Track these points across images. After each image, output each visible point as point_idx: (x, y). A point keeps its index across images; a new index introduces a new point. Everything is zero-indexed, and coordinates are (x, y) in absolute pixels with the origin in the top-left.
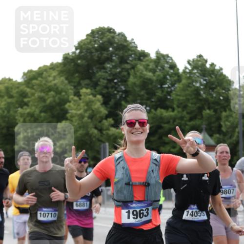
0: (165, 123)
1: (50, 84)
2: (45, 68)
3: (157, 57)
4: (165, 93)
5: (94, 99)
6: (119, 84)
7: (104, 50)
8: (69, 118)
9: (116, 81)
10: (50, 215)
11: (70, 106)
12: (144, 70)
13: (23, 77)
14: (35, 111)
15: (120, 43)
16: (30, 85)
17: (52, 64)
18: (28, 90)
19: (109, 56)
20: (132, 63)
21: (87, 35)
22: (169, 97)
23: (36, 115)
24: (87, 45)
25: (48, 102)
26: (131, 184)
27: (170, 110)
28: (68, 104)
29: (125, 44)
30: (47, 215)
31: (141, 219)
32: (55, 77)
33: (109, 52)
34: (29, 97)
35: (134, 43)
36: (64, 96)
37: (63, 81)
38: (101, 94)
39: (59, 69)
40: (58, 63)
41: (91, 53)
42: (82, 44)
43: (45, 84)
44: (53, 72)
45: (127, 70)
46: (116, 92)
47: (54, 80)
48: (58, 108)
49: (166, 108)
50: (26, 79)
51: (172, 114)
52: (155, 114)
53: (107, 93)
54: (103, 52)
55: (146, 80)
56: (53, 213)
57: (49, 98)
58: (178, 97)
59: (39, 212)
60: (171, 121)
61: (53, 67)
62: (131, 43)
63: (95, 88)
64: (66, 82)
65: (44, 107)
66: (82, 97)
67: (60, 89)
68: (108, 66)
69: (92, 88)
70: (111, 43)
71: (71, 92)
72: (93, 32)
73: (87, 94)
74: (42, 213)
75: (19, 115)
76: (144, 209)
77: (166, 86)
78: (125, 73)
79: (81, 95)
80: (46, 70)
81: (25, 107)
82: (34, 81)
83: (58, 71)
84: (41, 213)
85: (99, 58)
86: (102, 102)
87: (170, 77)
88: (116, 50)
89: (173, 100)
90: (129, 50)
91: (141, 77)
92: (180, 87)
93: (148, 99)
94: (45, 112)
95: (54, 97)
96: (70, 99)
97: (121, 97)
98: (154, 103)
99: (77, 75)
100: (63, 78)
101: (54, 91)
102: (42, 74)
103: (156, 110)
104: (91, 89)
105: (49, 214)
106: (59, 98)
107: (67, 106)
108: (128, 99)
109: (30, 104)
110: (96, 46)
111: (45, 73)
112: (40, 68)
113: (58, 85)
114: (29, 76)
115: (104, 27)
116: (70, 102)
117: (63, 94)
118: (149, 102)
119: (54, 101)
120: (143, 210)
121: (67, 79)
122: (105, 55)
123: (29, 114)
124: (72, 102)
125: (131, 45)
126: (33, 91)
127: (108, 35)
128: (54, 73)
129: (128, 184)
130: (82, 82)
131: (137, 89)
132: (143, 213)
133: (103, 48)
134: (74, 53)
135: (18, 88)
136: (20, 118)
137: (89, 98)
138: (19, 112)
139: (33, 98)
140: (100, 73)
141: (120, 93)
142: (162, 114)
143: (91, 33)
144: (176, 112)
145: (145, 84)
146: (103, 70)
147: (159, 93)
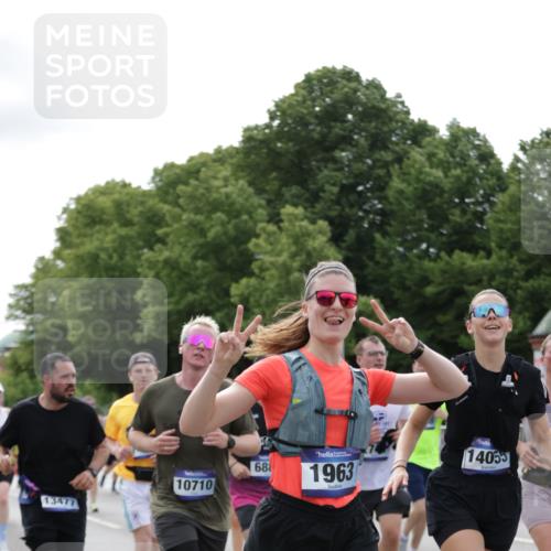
0: (470, 284)
1: (215, 195)
2: (202, 160)
3: (452, 135)
4: (469, 216)
5: (311, 227)
6: (369, 194)
7: (336, 120)
8: (256, 271)
9: (360, 188)
10: (199, 485)
11: (257, 245)
12: (427, 164)
13: (153, 178)
14: (180, 256)
15: (369, 105)
16: (170, 198)
17: (218, 151)
18: (166, 207)
19: (346, 133)
20: (397, 148)
21: (297, 86)
22: (479, 225)
23: (182, 265)
24: (298, 108)
25: (211, 234)
26: (325, 412)
27: (482, 253)
28: (254, 240)
29: (383, 106)
30: (192, 485)
31: (339, 483)
32: (226, 179)
33: (346, 125)
34: (168, 225)
35: (402, 103)
36: (246, 222)
37: (242, 190)
38: (326, 218)
39: (234, 160)
40: (232, 147)
41: (307, 125)
42: (285, 106)
43: (203, 195)
44: (221, 168)
45: (386, 165)
46: (361, 214)
47: (226, 186)
48: (233, 248)
49: (473, 249)
50: (160, 184)
51: (485, 262)
52: (447, 263)
53: (340, 216)
54: (333, 124)
55: (428, 188)
56: (206, 481)
57: (212, 226)
58: (501, 225)
59: (176, 479)
60: (485, 278)
61: (221, 157)
62: (394, 103)
63: (313, 207)
64: (251, 190)
65: (201, 246)
66: (285, 224)
67: (238, 206)
68: (344, 154)
69: (306, 205)
70: (350, 102)
71: (262, 213)
72: (309, 79)
73: (296, 217)
74: (183, 480)
75: (146, 265)
76: (347, 463)
77: (472, 200)
78: (381, 172)
79: (281, 221)
80: (204, 164)
81: (158, 246)
82: (181, 188)
83: (232, 164)
84: (180, 481)
85: (324, 137)
86: (329, 234)
87: (481, 179)
88: (362, 120)
89: (488, 231)
90: (391, 119)
91: (418, 180)
92: (503, 203)
93: (432, 229)
94: (204, 258)
95: (223, 224)
96: (258, 231)
97: (372, 224)
98: (444, 239)
99: (274, 174)
100: (242, 182)
101: (223, 211)
102: (198, 171)
103: (450, 253)
104: (305, 208)
105: (196, 482)
106: (236, 227)
107: (251, 245)
108: (389, 229)
109: (170, 239)
110: (317, 109)
111: (203, 169)
112: (191, 159)
113: (234, 196)
114: (168, 176)
115: (334, 68)
116: (257, 236)
117: (245, 217)
118: (433, 236)
119: (225, 233)
120: (344, 466)
121: (251, 184)
122: (337, 130)
123: (167, 262)
124: (263, 236)
125: (394, 109)
126: (177, 210)
127: (345, 86)
128: (226, 171)
129: (319, 412)
130: (284, 189)
131: (408, 206)
132: (344, 471)
133: (332, 115)
134: (268, 126)
135: (142, 203)
136: (147, 271)
137: (301, 227)
138: (143, 258)
139: (176, 226)
140: (326, 172)
141: (371, 216)
142: (463, 264)
143: (304, 81)
144: (494, 257)
145: (427, 195)
146: (331, 166)
147: (456, 216)
